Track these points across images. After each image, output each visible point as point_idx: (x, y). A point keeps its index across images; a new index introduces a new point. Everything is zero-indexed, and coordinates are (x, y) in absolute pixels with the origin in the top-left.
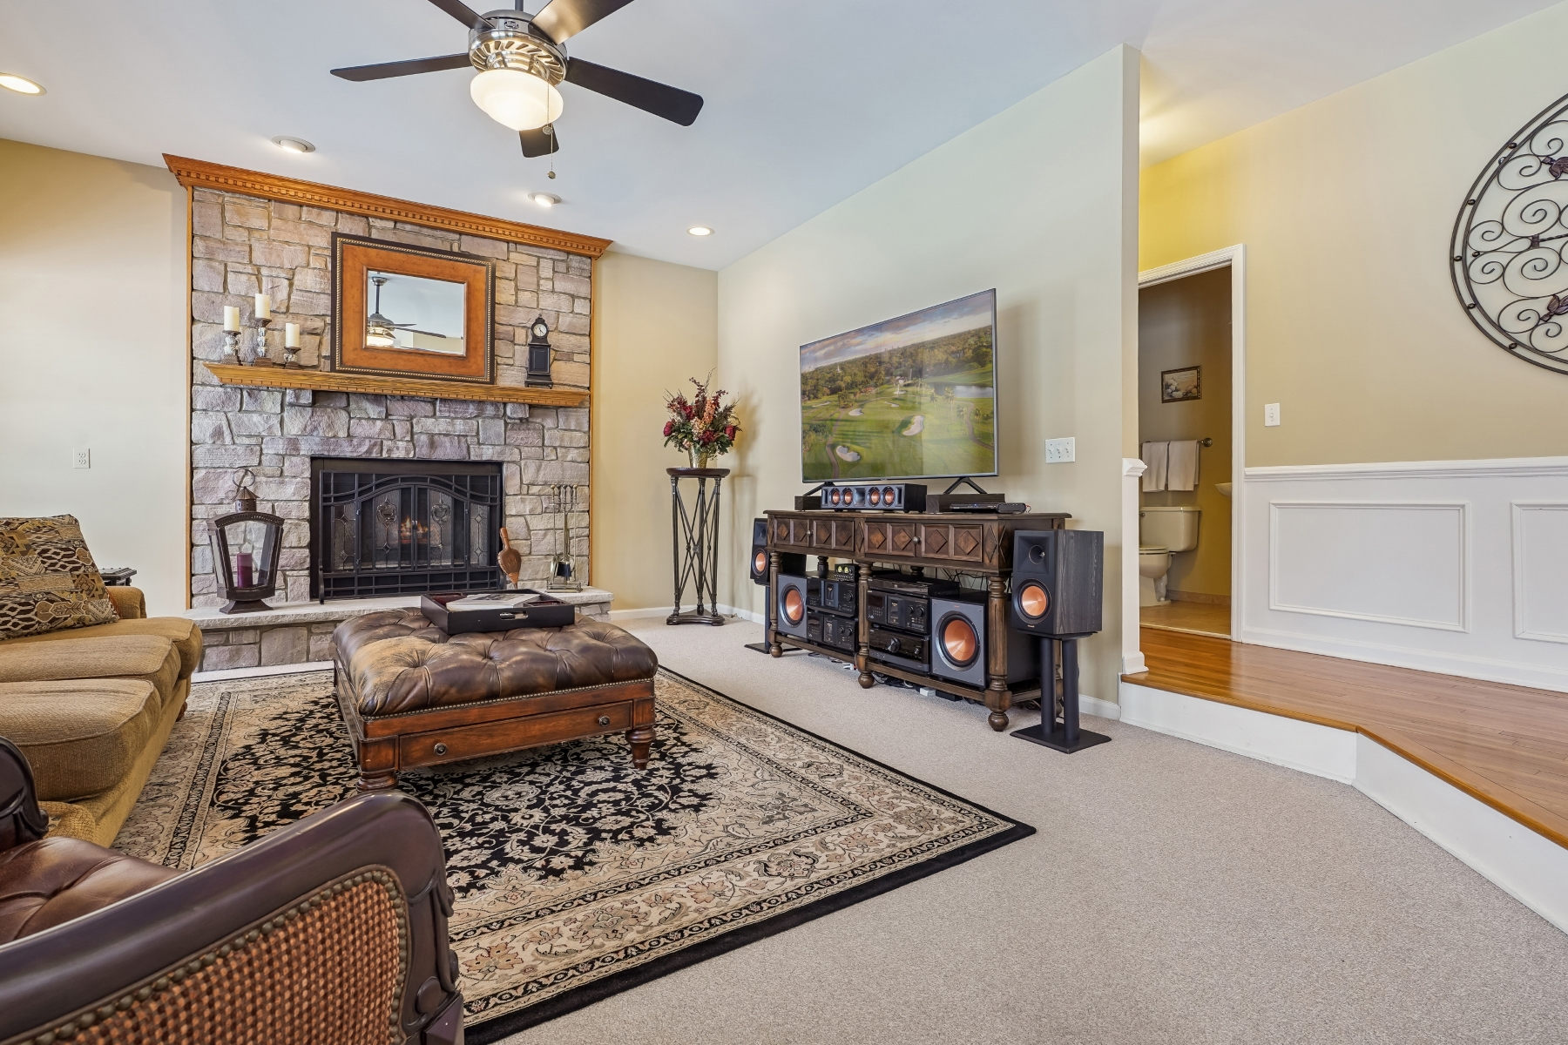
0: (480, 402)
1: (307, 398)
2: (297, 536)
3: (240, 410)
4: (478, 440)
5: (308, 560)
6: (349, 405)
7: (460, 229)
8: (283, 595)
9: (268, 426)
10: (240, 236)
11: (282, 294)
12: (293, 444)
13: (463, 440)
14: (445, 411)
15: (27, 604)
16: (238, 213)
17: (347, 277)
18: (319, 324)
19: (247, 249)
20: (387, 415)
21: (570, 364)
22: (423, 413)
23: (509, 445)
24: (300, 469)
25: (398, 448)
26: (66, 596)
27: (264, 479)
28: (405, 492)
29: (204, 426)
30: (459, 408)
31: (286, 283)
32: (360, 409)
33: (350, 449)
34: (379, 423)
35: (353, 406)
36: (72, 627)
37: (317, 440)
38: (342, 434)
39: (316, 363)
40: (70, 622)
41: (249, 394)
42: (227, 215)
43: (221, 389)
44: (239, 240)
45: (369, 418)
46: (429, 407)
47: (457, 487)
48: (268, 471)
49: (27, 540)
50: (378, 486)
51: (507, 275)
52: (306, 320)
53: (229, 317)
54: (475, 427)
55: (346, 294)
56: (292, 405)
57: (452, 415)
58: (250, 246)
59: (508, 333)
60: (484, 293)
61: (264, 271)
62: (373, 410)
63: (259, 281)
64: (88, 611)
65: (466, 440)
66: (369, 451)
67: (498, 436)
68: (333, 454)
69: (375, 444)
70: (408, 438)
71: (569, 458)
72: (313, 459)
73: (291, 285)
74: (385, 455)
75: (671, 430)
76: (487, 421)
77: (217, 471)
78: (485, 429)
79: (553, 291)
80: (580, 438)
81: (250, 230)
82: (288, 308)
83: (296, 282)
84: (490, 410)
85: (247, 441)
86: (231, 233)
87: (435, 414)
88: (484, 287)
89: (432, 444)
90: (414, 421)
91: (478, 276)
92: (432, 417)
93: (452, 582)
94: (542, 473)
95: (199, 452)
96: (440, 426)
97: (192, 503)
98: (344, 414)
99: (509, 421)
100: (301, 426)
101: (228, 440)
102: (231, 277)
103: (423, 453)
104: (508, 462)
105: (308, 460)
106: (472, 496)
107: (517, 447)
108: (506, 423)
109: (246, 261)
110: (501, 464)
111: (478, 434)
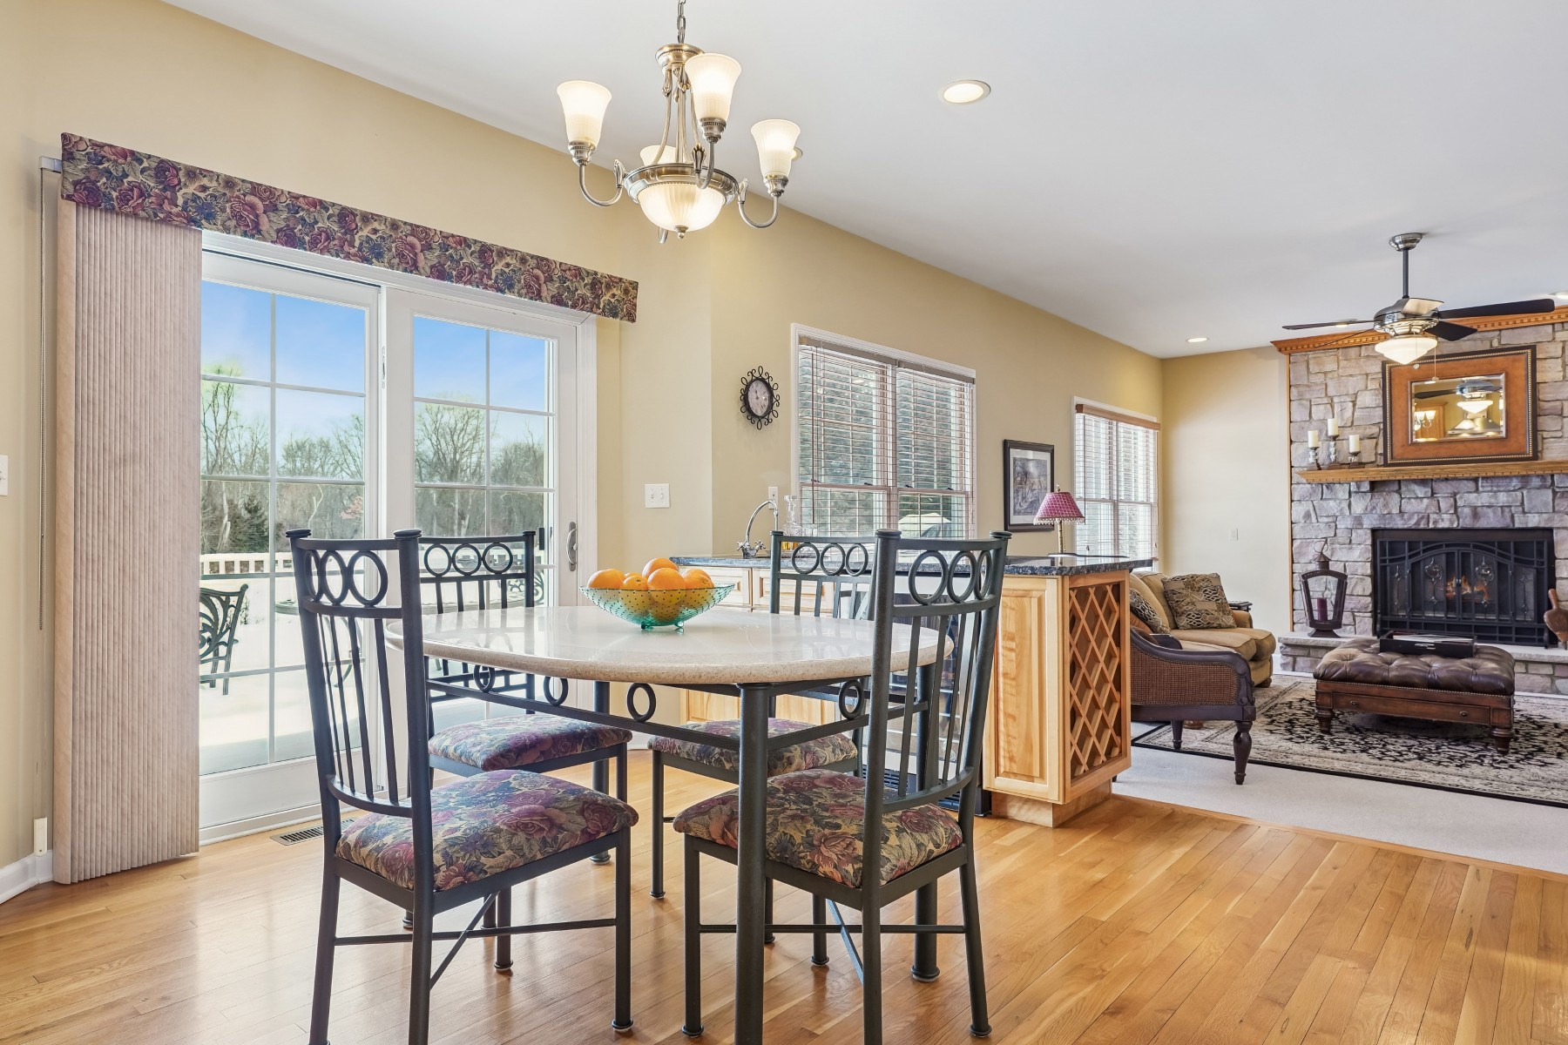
0: (1523, 476)
1: (1366, 487)
2: (1361, 588)
3: (1321, 499)
4: (1523, 509)
5: (1371, 605)
6: (1400, 488)
7: (1497, 327)
8: (1353, 629)
9: (1339, 509)
10: (1319, 379)
11: (1348, 414)
12: (1358, 521)
13: (1507, 510)
14: (1487, 486)
15: (1199, 613)
16: (1318, 364)
17: (1395, 392)
18: (1375, 430)
19: (1324, 386)
20: (1433, 493)
22: (1466, 489)
23: (1559, 512)
24: (1364, 539)
25: (1443, 520)
26: (1213, 612)
27: (1338, 546)
28: (1449, 556)
29: (1299, 510)
30: (1502, 483)
31: (1351, 404)
32: (1409, 491)
33: (1402, 522)
34: (1426, 501)
35: (1403, 489)
36: (1216, 628)
37: (1376, 516)
38: (1395, 511)
39: (1373, 459)
40: (1215, 625)
41: (1327, 487)
42: (1310, 367)
43: (1309, 486)
44: (1319, 382)
45: (1417, 498)
46: (1471, 485)
47: (1501, 551)
48: (1341, 540)
49: (1198, 585)
50: (1424, 551)
51: (1552, 355)
52: (1365, 429)
53: (1312, 438)
54: (1520, 498)
55: (1394, 405)
56: (1356, 492)
57: (1495, 489)
58: (1326, 385)
59: (1555, 408)
60: (1524, 378)
61: (1336, 400)
62: (1420, 491)
63: (1332, 407)
64: (1223, 621)
65: (1511, 510)
66: (1418, 523)
67: (1546, 504)
68: (1388, 526)
69: (1423, 518)
70: (1452, 511)
72: (1374, 531)
73: (1354, 405)
74: (1431, 526)
76: (1533, 492)
77: (1307, 541)
78: (1530, 500)
81: (1325, 373)
82: (1352, 422)
83: (1358, 403)
84: (1536, 482)
85: (1326, 520)
86: (1314, 379)
87: (1477, 489)
88: (1524, 373)
89: (1475, 514)
90: (1458, 497)
91: (1517, 364)
92: (1474, 492)
93: (1498, 634)
95: (1296, 528)
96: (1483, 499)
97: (1293, 562)
98: (1396, 496)
99: (1557, 490)
100: (1363, 507)
101: (1314, 519)
102: (1314, 408)
103: (1467, 522)
104: (1558, 528)
105: (1369, 532)
106: (1516, 560)
108: (1555, 493)
109: (1323, 395)
110: (1550, 530)
111: (1522, 504)
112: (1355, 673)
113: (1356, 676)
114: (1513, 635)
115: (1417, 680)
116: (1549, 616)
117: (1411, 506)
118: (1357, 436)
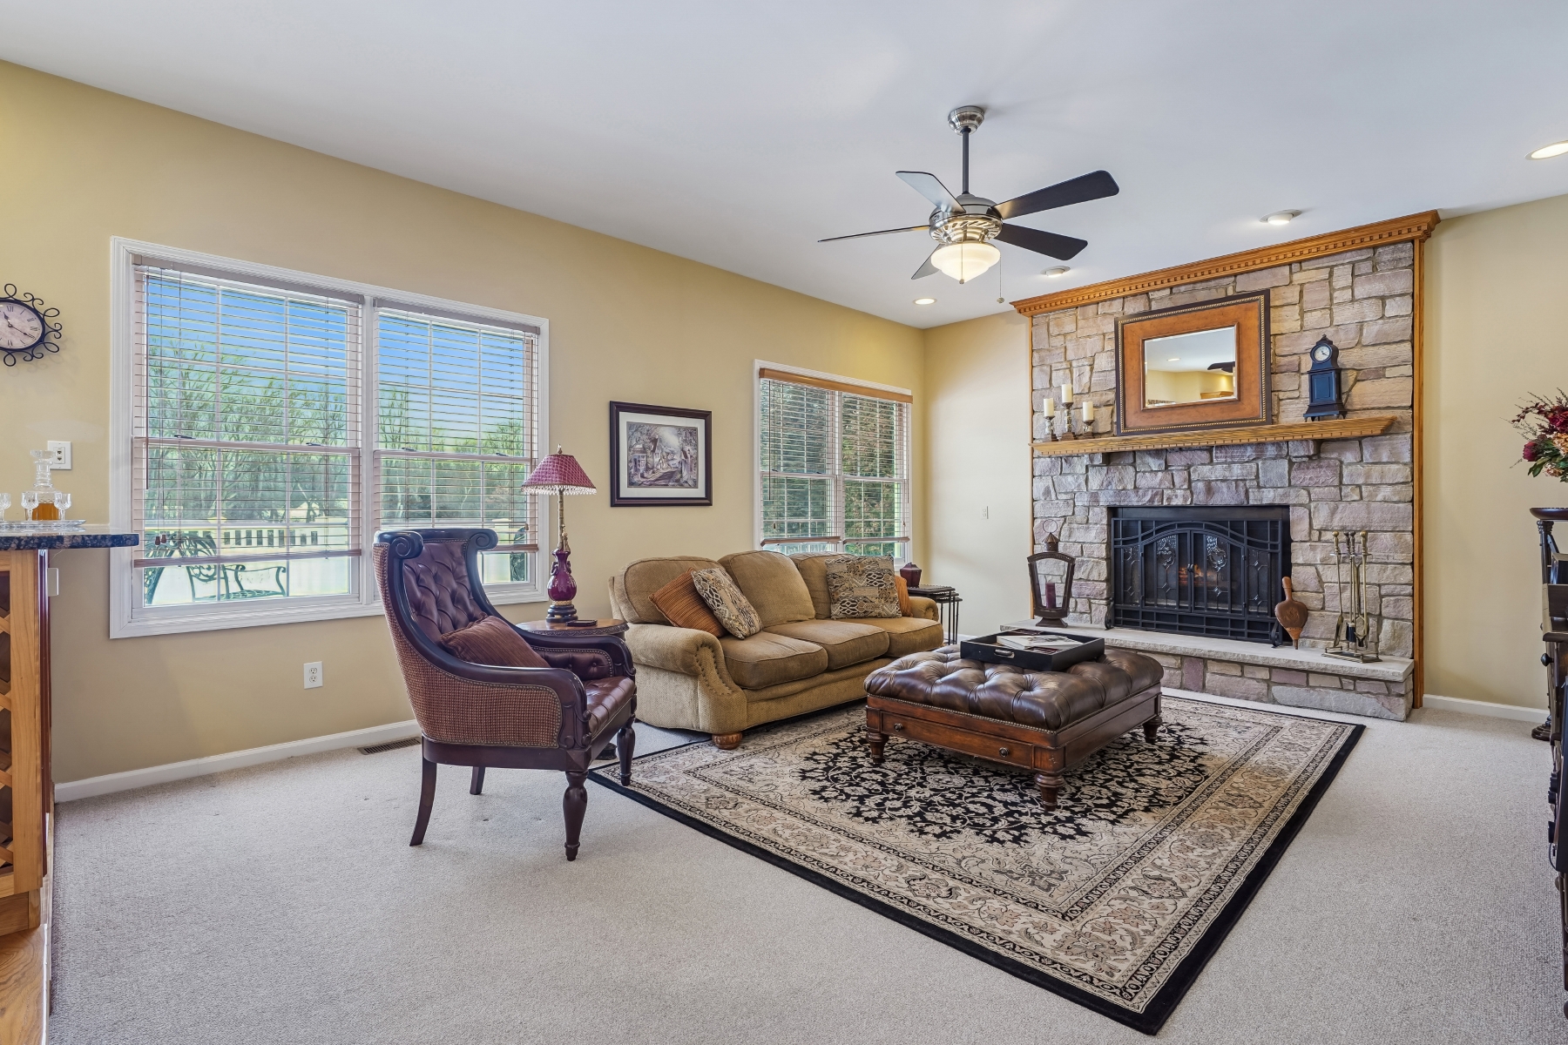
0: (1259, 444)
1: (1099, 460)
2: (1094, 573)
3: (1061, 474)
4: (1258, 483)
5: (1105, 592)
6: (1135, 461)
7: (1229, 272)
8: (1089, 619)
9: (1077, 484)
10: (1059, 341)
11: (1086, 379)
12: (1094, 497)
13: (1241, 484)
14: (1221, 457)
15: (854, 602)
16: (1058, 325)
18: (1109, 397)
19: (1063, 350)
20: (1167, 466)
21: (1378, 383)
22: (1200, 461)
23: (1295, 486)
24: (1100, 516)
25: (1176, 496)
26: (873, 600)
27: (1075, 526)
28: (1181, 537)
29: (1040, 485)
30: (1237, 452)
31: (1088, 368)
32: (1144, 463)
33: (1136, 499)
34: (1160, 474)
35: (1138, 461)
36: (876, 617)
37: (1111, 492)
38: (1130, 486)
39: (1109, 429)
40: (873, 614)
41: (1066, 461)
42: (1051, 329)
43: (1048, 459)
44: (1059, 345)
45: (1152, 471)
46: (1205, 455)
47: (1233, 532)
48: (1078, 519)
49: (863, 569)
50: (1157, 532)
51: (1289, 301)
52: (1102, 395)
53: (1049, 406)
54: (1254, 470)
55: (1127, 366)
56: (1091, 466)
57: (1229, 460)
58: (1065, 348)
59: (1291, 363)
60: (1257, 330)
61: (1074, 364)
62: (1154, 463)
63: (1071, 373)
64: (883, 610)
65: (1245, 485)
66: (1152, 500)
67: (1281, 477)
68: (1122, 504)
69: (1156, 494)
70: (1186, 486)
71: (1380, 498)
72: (1109, 509)
73: (1092, 370)
74: (1165, 503)
75: (1535, 452)
76: (1268, 462)
77: (1043, 520)
78: (1265, 472)
79: (1353, 300)
80: (1400, 472)
81: (1065, 335)
82: (1090, 388)
83: (1095, 366)
84: (1271, 451)
85: (1064, 497)
86: (1054, 342)
87: (1212, 461)
88: (1257, 323)
89: (1209, 490)
90: (1192, 469)
91: (1250, 313)
92: (1209, 464)
93: (1229, 628)
94: (1337, 517)
95: (1038, 505)
96: (1217, 472)
97: (1034, 543)
98: (1131, 469)
99: (1294, 460)
100: (1099, 482)
101: (1053, 497)
102: (1054, 374)
103: (1200, 499)
104: (1294, 505)
105: (1105, 510)
106: (1249, 543)
107: (1306, 488)
108: (1291, 464)
109: (1063, 360)
110: (1287, 507)
111: (1257, 477)
112: (898, 688)
113: (900, 691)
114: (1245, 630)
115: (958, 702)
116: (1280, 609)
117: (1146, 481)
118: (1091, 403)
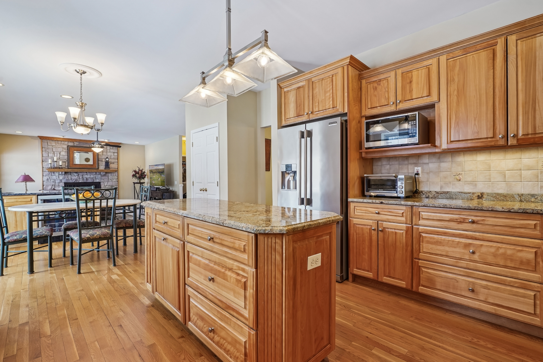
0: (96, 172)
1: (64, 173)
3: (51, 176)
9: (56, 178)
10: (51, 147)
11: (58, 156)
12: (61, 181)
13: (93, 179)
14: (89, 174)
16: (50, 143)
17: (70, 153)
18: (65, 161)
20: (78, 175)
21: (114, 165)
24: (62, 185)
29: (45, 178)
34: (77, 177)
35: (72, 174)
38: (70, 178)
39: (65, 167)
42: (48, 144)
43: (48, 172)
44: (50, 148)
45: (75, 176)
46: (86, 173)
48: (56, 185)
52: (63, 160)
53: (50, 161)
55: (70, 155)
56: (60, 174)
61: (55, 152)
62: (75, 174)
63: (54, 154)
66: (75, 181)
67: (100, 178)
68: (68, 182)
70: (82, 179)
71: (114, 181)
72: (64, 183)
73: (60, 154)
74: (78, 182)
75: (133, 176)
77: (47, 186)
78: (97, 177)
79: (110, 152)
80: (116, 177)
82: (60, 158)
83: (61, 154)
84: (98, 173)
85: (53, 180)
86: (49, 147)
89: (87, 180)
90: (83, 176)
94: (108, 184)
95: (44, 183)
96: (88, 176)
98: (70, 175)
100: (62, 178)
101: (49, 180)
102: (49, 154)
103: (85, 181)
107: (103, 179)
108: (101, 176)
109: (52, 151)
110: (100, 183)
111: (95, 177)
117: (73, 178)
118: (62, 162)
